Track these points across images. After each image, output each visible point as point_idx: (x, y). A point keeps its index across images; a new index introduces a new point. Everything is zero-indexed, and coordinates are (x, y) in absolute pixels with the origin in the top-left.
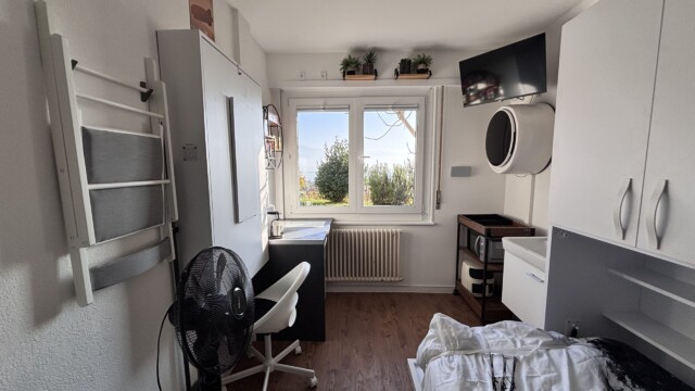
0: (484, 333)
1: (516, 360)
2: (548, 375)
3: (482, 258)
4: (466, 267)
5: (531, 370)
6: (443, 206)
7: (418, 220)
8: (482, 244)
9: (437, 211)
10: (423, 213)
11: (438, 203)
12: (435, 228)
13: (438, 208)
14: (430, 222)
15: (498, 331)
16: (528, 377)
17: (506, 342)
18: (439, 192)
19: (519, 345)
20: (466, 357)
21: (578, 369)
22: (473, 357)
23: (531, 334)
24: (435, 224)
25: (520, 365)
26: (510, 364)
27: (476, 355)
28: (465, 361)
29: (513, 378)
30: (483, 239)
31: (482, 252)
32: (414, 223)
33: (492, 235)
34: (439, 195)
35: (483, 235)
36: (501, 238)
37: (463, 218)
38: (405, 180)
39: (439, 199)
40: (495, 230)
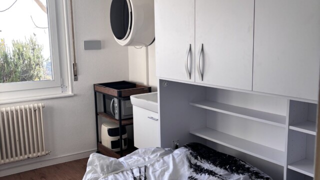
0: (125, 159)
1: (146, 167)
2: (163, 168)
3: (117, 117)
4: (104, 129)
5: (154, 169)
6: (79, 77)
7: (58, 93)
8: (116, 105)
9: (75, 83)
10: (63, 86)
11: (75, 75)
12: (75, 98)
13: (76, 79)
14: (70, 93)
15: (134, 157)
16: (153, 172)
17: (140, 160)
18: (75, 65)
19: (147, 160)
20: (116, 175)
21: (177, 160)
22: (121, 174)
23: (153, 152)
24: (75, 95)
25: (149, 169)
26: (143, 169)
27: (122, 172)
28: (116, 177)
29: (145, 175)
30: (116, 100)
31: (117, 111)
32: (55, 96)
33: (123, 96)
34: (75, 68)
35: (116, 97)
36: (129, 97)
37: (98, 87)
38: (30, 58)
39: (76, 71)
40: (125, 91)
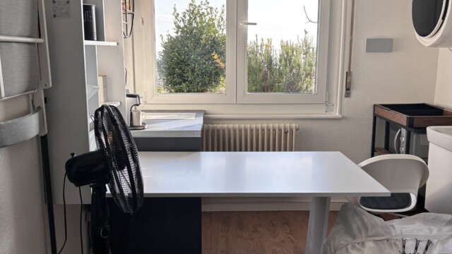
1: (429, 243)
6: (353, 92)
7: (320, 112)
8: (403, 139)
9: (346, 100)
10: (328, 103)
11: (348, 89)
12: (343, 122)
13: (348, 95)
14: (337, 114)
17: (422, 230)
18: (349, 74)
24: (343, 118)
25: (434, 246)
26: (422, 245)
30: (404, 132)
31: (403, 149)
32: (314, 116)
33: (415, 126)
34: (349, 78)
35: (404, 127)
36: (425, 129)
37: (380, 109)
38: (299, 65)
39: (350, 83)
40: (419, 120)
